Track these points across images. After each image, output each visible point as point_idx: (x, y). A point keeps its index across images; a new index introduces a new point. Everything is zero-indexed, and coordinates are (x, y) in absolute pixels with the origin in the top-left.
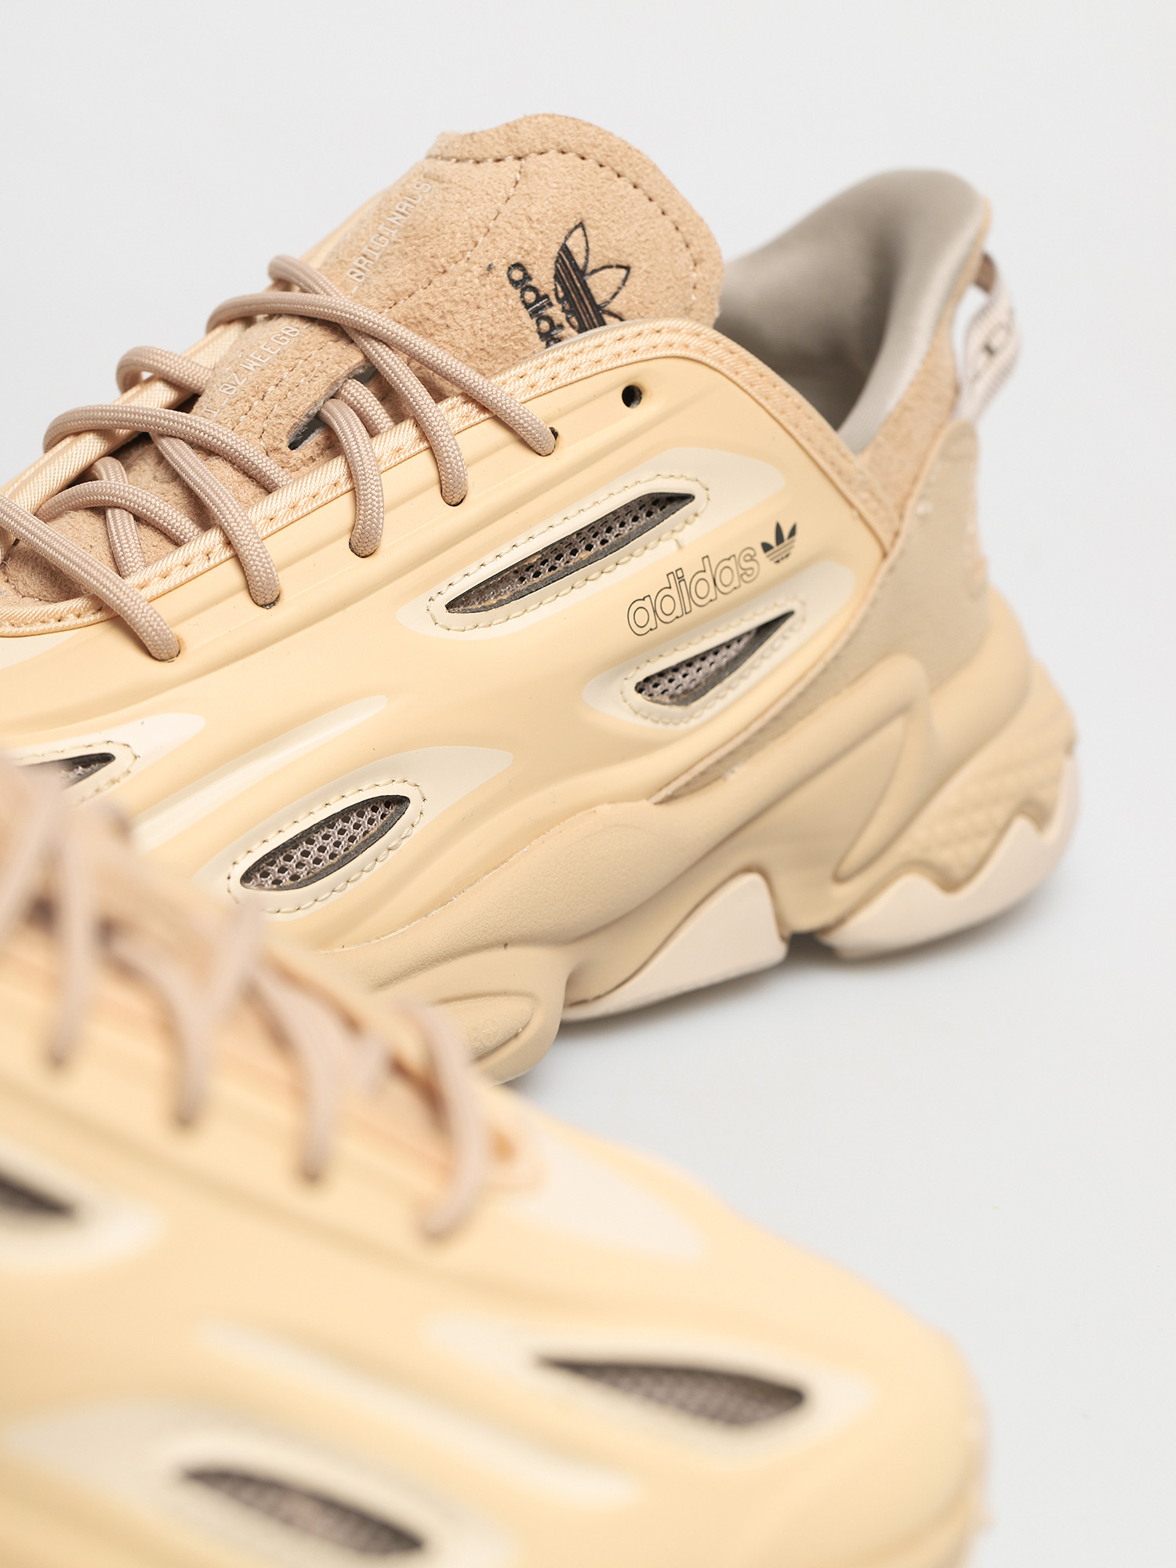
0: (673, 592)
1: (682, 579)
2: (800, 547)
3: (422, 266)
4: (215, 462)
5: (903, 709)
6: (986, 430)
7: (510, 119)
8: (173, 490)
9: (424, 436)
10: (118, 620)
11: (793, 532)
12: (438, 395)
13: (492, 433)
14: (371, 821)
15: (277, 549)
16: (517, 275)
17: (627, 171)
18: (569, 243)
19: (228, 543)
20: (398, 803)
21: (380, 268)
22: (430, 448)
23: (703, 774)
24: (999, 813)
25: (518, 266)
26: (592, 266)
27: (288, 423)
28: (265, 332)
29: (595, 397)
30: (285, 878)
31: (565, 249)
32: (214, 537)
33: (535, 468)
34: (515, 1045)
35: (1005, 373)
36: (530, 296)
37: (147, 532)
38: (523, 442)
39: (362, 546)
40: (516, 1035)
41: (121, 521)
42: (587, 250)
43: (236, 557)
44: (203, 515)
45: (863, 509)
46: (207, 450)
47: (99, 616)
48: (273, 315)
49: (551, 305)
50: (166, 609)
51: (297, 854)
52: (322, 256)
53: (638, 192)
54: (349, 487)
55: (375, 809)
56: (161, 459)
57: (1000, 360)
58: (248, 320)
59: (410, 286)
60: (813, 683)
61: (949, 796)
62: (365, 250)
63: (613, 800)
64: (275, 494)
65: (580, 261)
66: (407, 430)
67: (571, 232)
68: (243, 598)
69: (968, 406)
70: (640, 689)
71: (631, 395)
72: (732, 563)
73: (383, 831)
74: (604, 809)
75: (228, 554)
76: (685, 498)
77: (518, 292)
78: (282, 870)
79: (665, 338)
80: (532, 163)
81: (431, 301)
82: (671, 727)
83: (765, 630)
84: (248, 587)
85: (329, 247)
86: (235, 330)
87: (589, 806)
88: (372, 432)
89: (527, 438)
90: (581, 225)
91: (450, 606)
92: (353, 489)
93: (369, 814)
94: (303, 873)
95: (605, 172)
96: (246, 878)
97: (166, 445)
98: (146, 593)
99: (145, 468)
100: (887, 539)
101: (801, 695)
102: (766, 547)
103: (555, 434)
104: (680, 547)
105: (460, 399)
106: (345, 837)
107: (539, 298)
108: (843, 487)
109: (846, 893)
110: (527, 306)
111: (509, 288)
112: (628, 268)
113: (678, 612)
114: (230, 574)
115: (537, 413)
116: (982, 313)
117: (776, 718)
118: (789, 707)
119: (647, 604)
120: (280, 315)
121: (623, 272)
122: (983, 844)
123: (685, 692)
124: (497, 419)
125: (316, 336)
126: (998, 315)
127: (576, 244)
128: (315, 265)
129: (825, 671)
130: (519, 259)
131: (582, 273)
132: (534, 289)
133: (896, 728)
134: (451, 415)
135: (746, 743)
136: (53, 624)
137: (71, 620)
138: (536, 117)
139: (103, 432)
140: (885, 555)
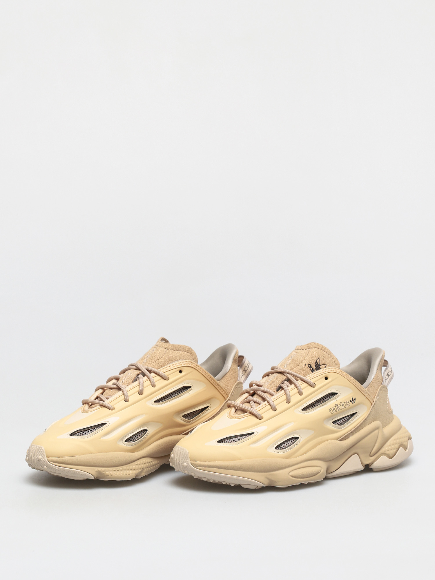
0: (336, 407)
1: (337, 405)
2: (357, 401)
3: (295, 365)
4: (266, 393)
5: (377, 428)
6: (389, 388)
7: (307, 343)
8: (260, 398)
9: (295, 386)
10: (253, 414)
11: (355, 399)
12: (297, 380)
13: (306, 385)
14: (293, 441)
15: (275, 403)
16: (309, 366)
17: (325, 351)
18: (317, 361)
19: (268, 402)
20: (297, 438)
21: (289, 365)
22: (296, 387)
23: (345, 437)
24: (397, 446)
25: (310, 364)
26: (320, 364)
27: (276, 387)
28: (271, 376)
29: (320, 379)
30: (281, 448)
31: (316, 362)
32: (266, 402)
33: (312, 389)
34: (319, 474)
35: (391, 379)
36: (311, 369)
37: (256, 404)
38: (310, 386)
39: (288, 402)
40: (319, 473)
41: (252, 403)
42: (320, 362)
43: (269, 404)
44: (264, 399)
45: (367, 396)
46: (264, 392)
47: (251, 414)
48: (273, 373)
49: (315, 370)
50: (260, 412)
51: (283, 445)
52: (280, 365)
53: (327, 354)
54: (285, 394)
55: (294, 439)
56: (258, 394)
57: (390, 377)
58: (268, 375)
59: (293, 367)
60: (362, 424)
61: (388, 443)
62: (286, 363)
63: (331, 440)
64: (273, 396)
65: (319, 364)
66: (293, 386)
67: (317, 360)
68: (271, 410)
69: (385, 383)
70: (333, 422)
71: (326, 378)
72: (345, 403)
73: (295, 442)
74: (330, 441)
75: (268, 404)
76: (337, 393)
77: (310, 368)
78: (281, 447)
79: (330, 369)
80: (311, 350)
81: (297, 369)
82: (339, 429)
83: (353, 415)
84: (272, 408)
85: (281, 363)
86: (266, 377)
87: (327, 440)
88: (288, 386)
89: (311, 385)
90: (319, 359)
91: (302, 410)
92: (286, 394)
93: (293, 440)
94: (284, 448)
95: (322, 351)
96: (276, 448)
97: (258, 392)
98: (257, 410)
99: (255, 396)
100: (372, 402)
101: (360, 425)
102: (351, 401)
103: (315, 384)
104: (337, 401)
105: (300, 380)
106: (290, 443)
107: (313, 369)
108: (363, 393)
109: (373, 458)
110: (311, 370)
111: (308, 368)
112: (326, 365)
113: (337, 410)
114: (269, 407)
115: (312, 381)
116: (386, 369)
117: (356, 429)
118: (358, 427)
119: (332, 409)
120: (274, 373)
121: (325, 365)
122: (395, 451)
123: (340, 424)
124: (306, 383)
125: (279, 375)
126: (389, 369)
127: (318, 361)
128: (279, 366)
129: (363, 422)
130: (310, 363)
131: (319, 366)
132: (312, 368)
133: (376, 431)
134: (299, 383)
135: (352, 432)
136: (244, 416)
137: (246, 415)
138: (311, 343)
139: (248, 392)
140: (372, 405)
